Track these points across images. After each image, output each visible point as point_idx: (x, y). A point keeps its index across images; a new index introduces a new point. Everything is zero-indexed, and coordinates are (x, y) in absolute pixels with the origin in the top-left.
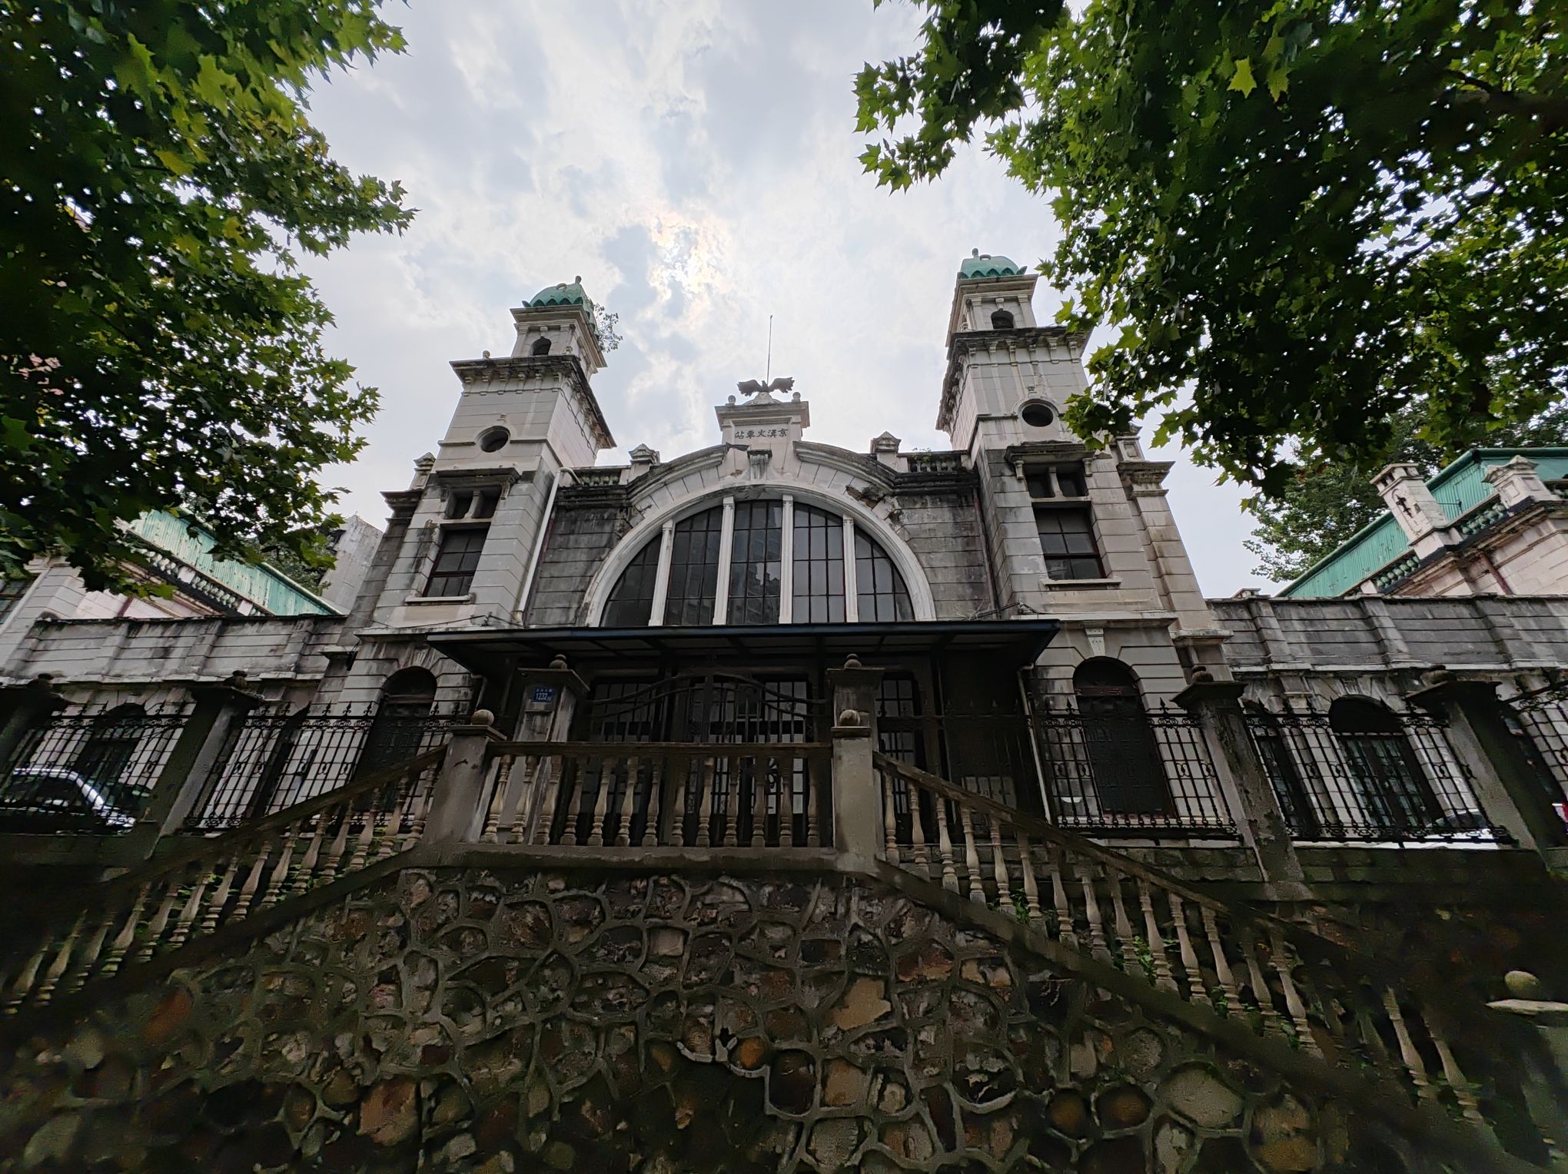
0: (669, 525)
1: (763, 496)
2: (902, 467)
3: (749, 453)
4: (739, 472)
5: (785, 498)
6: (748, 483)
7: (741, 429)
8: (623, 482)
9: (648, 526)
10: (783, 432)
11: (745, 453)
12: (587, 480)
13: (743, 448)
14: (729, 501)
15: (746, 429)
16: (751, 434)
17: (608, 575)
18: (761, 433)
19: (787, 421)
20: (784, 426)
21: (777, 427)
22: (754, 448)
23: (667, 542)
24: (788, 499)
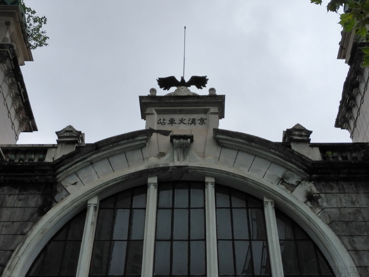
0: (94, 201)
1: (186, 177)
2: (316, 156)
3: (173, 137)
4: (162, 155)
5: (207, 180)
6: (171, 164)
7: (162, 117)
8: (48, 159)
9: (73, 202)
10: (202, 121)
11: (168, 138)
12: (12, 157)
13: (165, 133)
14: (153, 180)
15: (168, 117)
16: (172, 122)
17: (30, 250)
18: (182, 121)
19: (206, 112)
20: (203, 116)
21: (197, 117)
22: (176, 133)
23: (91, 217)
24: (210, 180)
